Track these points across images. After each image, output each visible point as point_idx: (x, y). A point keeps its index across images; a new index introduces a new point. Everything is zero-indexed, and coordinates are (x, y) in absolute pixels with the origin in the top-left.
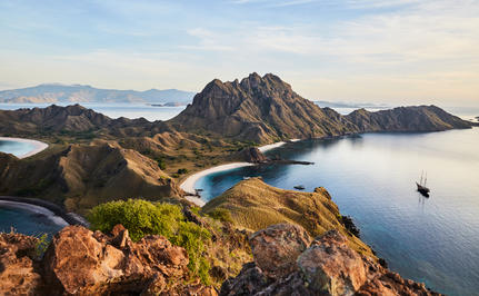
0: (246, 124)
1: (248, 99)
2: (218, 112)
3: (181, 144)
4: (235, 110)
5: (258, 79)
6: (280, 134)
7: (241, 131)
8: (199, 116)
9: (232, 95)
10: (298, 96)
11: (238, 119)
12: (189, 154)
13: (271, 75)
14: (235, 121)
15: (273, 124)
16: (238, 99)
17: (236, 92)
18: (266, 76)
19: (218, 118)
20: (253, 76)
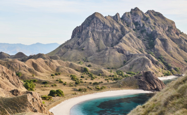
0: (129, 56)
1: (131, 32)
2: (98, 45)
3: (58, 72)
4: (117, 43)
5: (140, 14)
6: (169, 68)
7: (125, 63)
8: (78, 49)
9: (113, 28)
10: (182, 33)
11: (121, 51)
12: (66, 79)
13: (153, 11)
14: (117, 53)
15: (159, 57)
16: (120, 33)
17: (117, 26)
18: (148, 12)
19: (99, 51)
20: (135, 11)
